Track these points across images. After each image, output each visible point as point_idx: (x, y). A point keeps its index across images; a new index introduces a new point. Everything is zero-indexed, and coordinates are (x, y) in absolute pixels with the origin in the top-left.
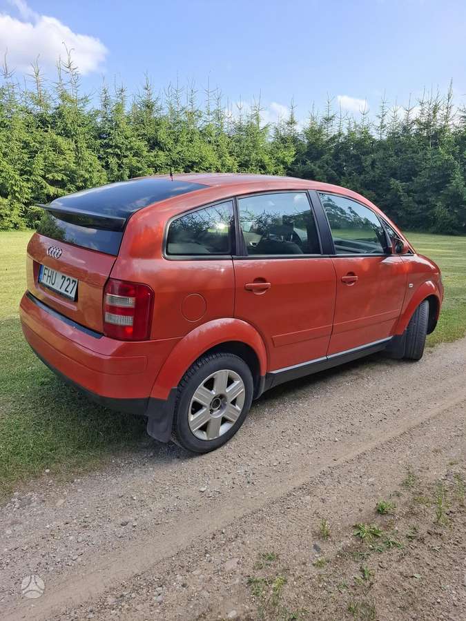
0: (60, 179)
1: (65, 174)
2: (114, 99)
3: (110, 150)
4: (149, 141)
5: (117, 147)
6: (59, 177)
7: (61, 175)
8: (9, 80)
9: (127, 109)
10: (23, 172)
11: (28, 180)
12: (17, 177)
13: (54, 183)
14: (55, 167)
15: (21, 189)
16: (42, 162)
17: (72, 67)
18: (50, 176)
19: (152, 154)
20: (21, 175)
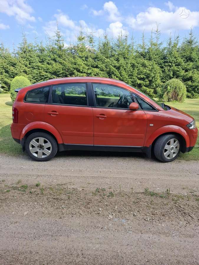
0: (142, 77)
1: (145, 75)
2: (173, 41)
3: (167, 64)
4: (186, 58)
5: (170, 62)
6: (142, 76)
7: (143, 76)
8: (132, 41)
9: (180, 45)
10: (130, 75)
11: (131, 78)
12: (127, 77)
13: (140, 79)
14: (142, 73)
15: (128, 81)
16: (137, 71)
17: (158, 31)
18: (139, 76)
19: (186, 64)
20: (128, 76)
